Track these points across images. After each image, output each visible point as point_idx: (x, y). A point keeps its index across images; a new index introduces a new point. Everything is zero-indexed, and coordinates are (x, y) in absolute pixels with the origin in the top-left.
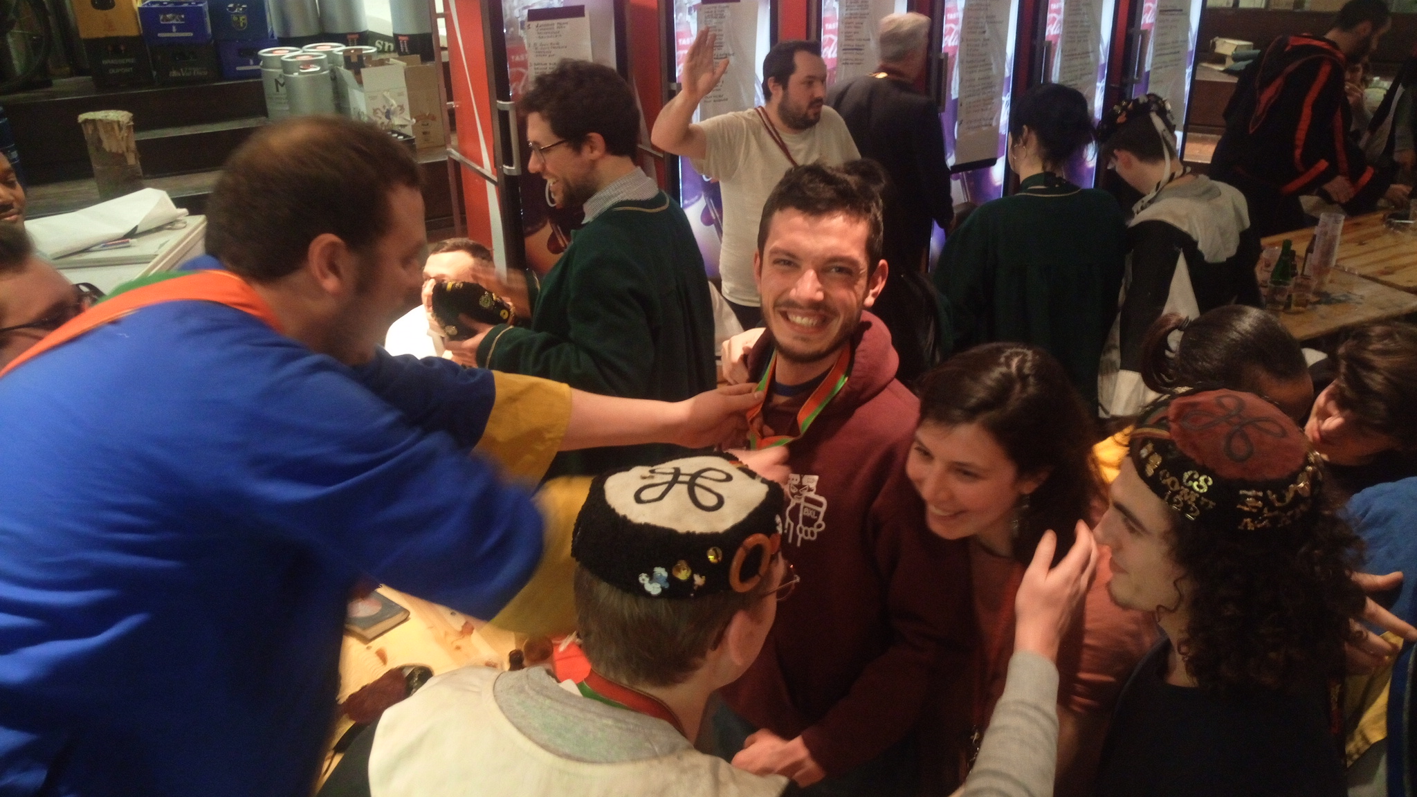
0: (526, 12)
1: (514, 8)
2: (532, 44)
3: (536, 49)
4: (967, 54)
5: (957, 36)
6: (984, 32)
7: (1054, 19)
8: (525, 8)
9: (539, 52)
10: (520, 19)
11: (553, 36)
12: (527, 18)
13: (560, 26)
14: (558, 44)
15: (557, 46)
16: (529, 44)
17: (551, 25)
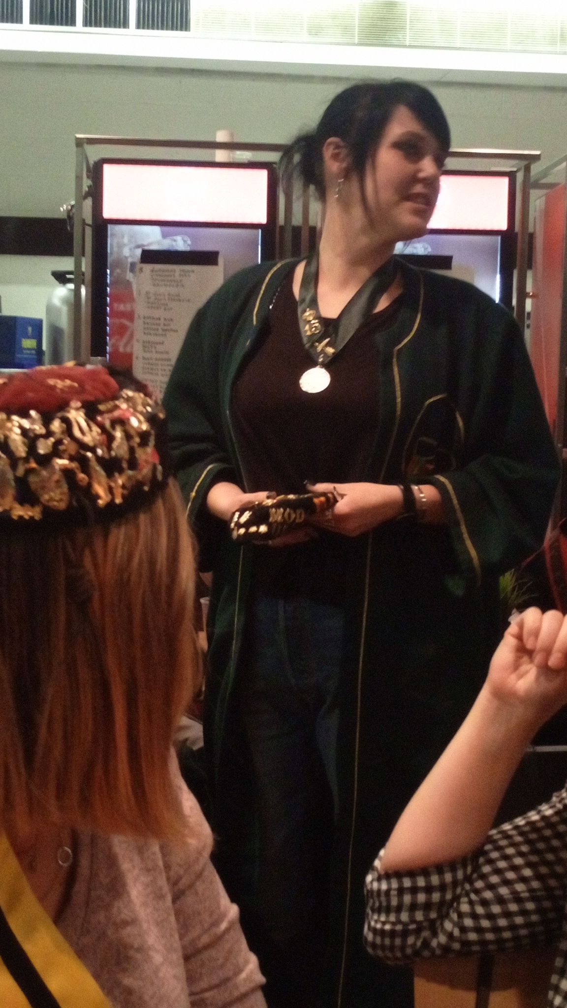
0: (139, 252)
1: (125, 245)
2: (143, 292)
3: (148, 298)
8: (138, 247)
9: (152, 303)
10: (130, 260)
11: (173, 286)
12: (139, 260)
13: (184, 274)
14: (178, 295)
15: (177, 298)
16: (140, 291)
17: (171, 271)
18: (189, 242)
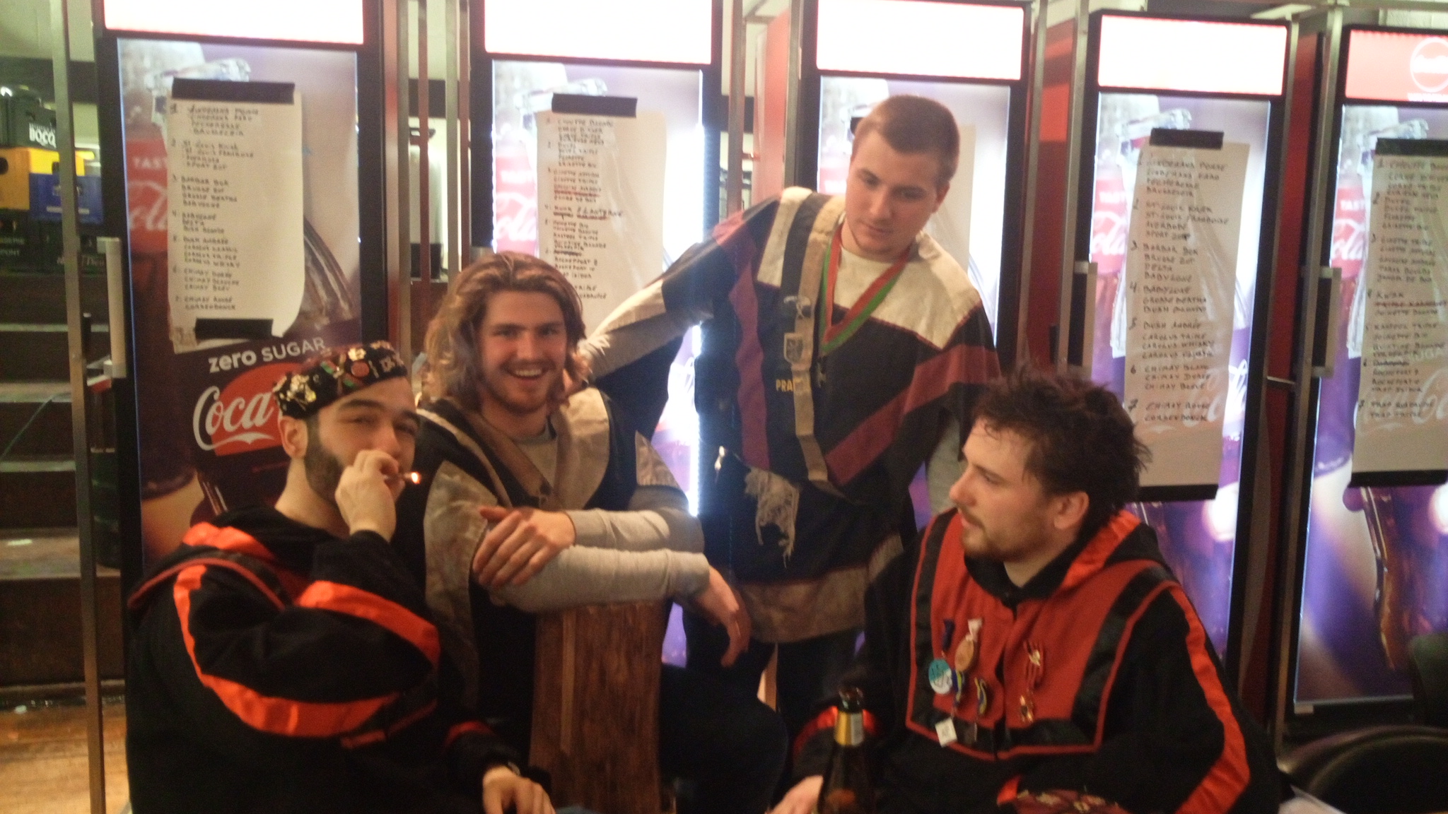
0: (169, 82)
1: (145, 71)
2: (180, 141)
3: (189, 151)
4: (1147, 274)
5: (1123, 237)
6: (1185, 237)
7: (1349, 230)
8: (167, 74)
9: (194, 158)
10: (155, 94)
11: (226, 134)
12: (171, 93)
13: (242, 115)
14: (235, 147)
15: (234, 151)
16: (174, 141)
17: (222, 111)
18: (248, 69)
